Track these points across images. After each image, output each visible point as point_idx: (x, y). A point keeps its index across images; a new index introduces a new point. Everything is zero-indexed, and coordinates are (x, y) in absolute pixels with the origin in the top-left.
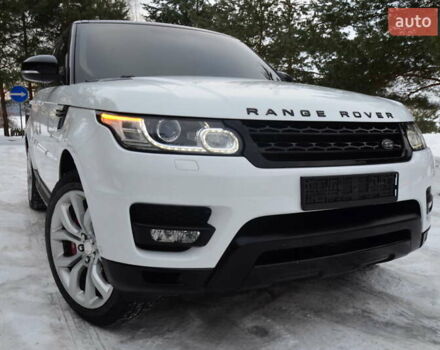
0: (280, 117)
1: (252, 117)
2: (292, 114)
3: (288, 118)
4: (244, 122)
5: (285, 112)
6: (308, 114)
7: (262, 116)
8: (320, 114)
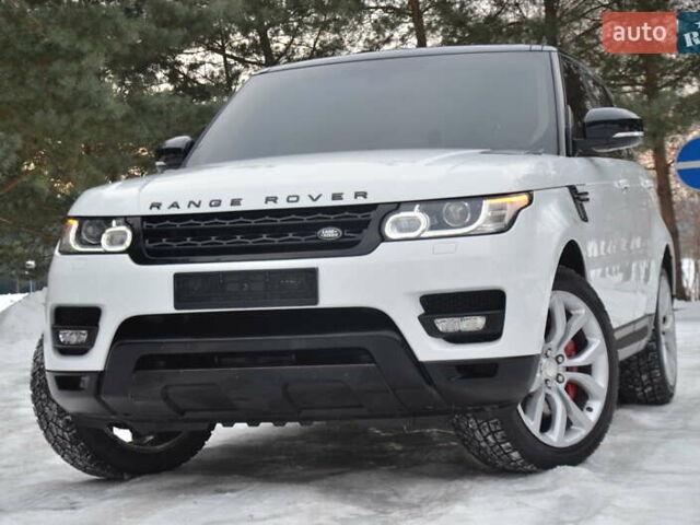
0: (184, 210)
1: (155, 212)
2: (198, 206)
3: (194, 210)
4: (145, 218)
5: (191, 202)
6: (218, 203)
7: (164, 211)
8: (235, 202)
